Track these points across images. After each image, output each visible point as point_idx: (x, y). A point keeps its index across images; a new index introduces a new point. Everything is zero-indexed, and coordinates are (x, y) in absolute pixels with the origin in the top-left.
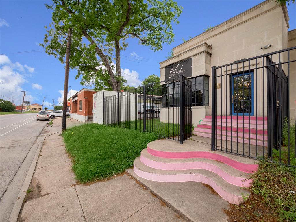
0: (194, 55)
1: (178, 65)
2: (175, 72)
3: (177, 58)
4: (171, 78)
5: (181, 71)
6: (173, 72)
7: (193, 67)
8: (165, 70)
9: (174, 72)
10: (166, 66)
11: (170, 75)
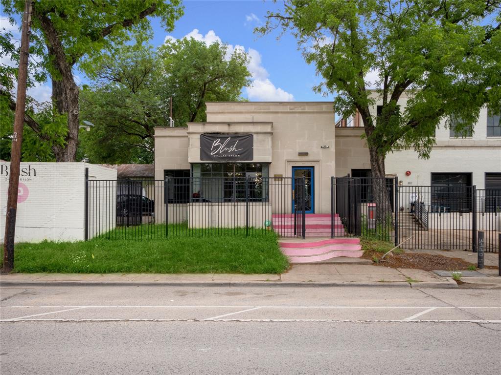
0: (257, 133)
1: (228, 137)
2: (224, 148)
3: (227, 126)
4: (215, 156)
5: (234, 149)
6: (218, 147)
7: (254, 148)
8: (201, 138)
9: (222, 147)
10: (205, 133)
11: (213, 150)
